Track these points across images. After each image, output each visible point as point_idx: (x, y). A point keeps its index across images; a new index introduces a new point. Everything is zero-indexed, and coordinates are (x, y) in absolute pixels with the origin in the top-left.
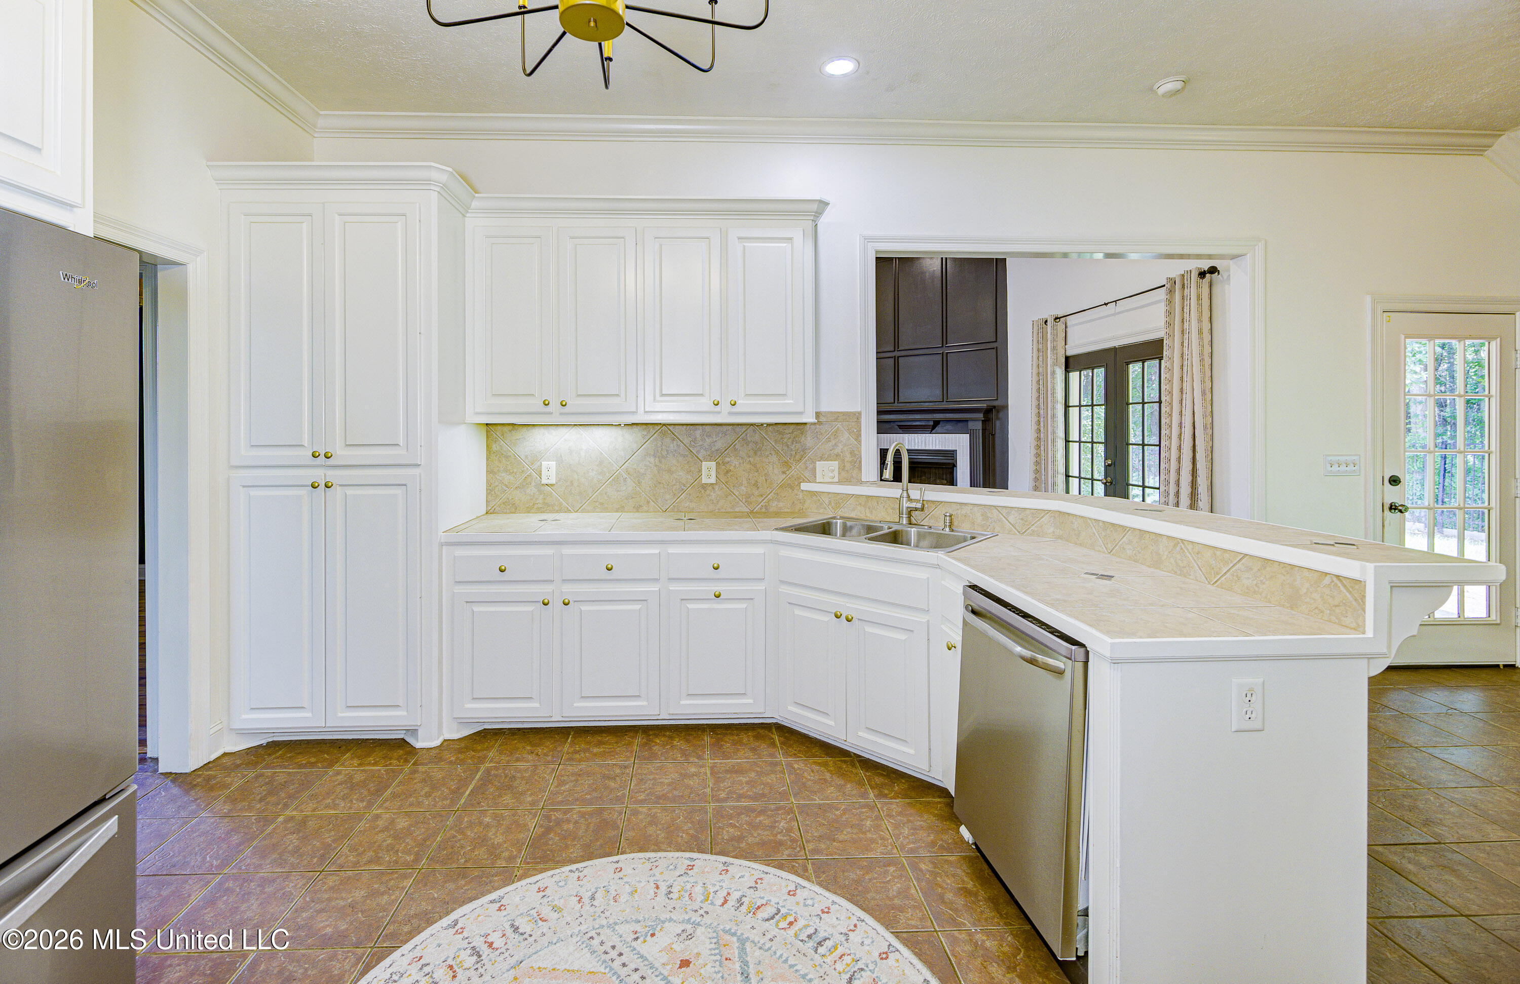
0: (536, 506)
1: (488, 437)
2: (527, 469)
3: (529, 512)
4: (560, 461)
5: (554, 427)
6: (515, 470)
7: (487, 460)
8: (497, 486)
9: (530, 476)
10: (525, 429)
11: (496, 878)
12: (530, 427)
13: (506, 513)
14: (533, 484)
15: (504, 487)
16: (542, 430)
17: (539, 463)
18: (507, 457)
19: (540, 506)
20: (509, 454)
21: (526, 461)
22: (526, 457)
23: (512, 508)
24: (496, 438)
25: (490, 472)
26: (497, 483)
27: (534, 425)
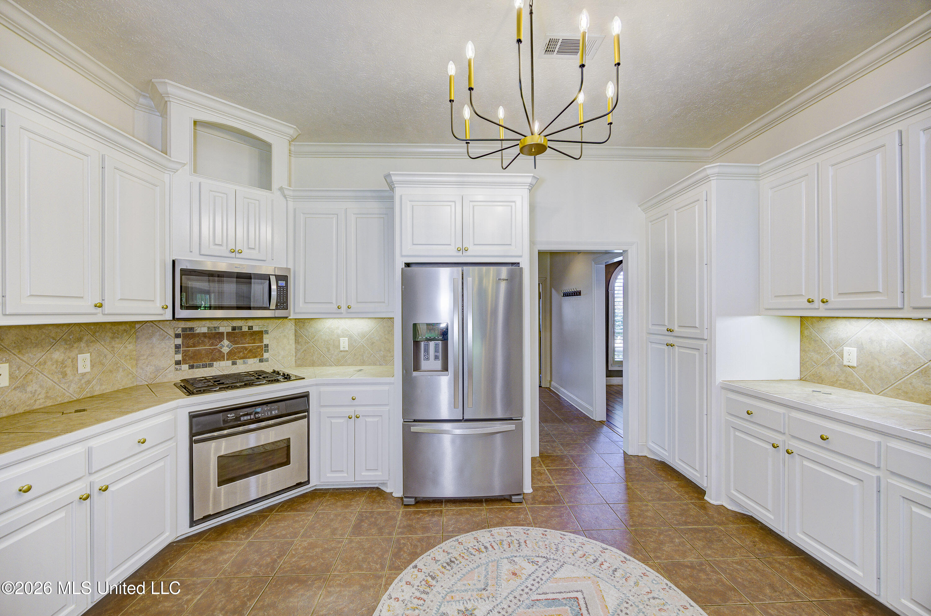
0: (839, 382)
1: (801, 325)
2: (832, 351)
3: (833, 385)
4: (861, 348)
5: (855, 320)
6: (822, 352)
7: (800, 342)
8: (808, 361)
9: (834, 357)
10: (829, 320)
11: (641, 555)
12: (833, 319)
13: (815, 382)
14: (836, 364)
15: (813, 363)
16: (844, 322)
17: (841, 348)
18: (815, 341)
19: (842, 382)
20: (817, 339)
21: (831, 345)
22: (831, 342)
23: (818, 379)
24: (807, 326)
25: (802, 350)
26: (807, 360)
27: (837, 317)
